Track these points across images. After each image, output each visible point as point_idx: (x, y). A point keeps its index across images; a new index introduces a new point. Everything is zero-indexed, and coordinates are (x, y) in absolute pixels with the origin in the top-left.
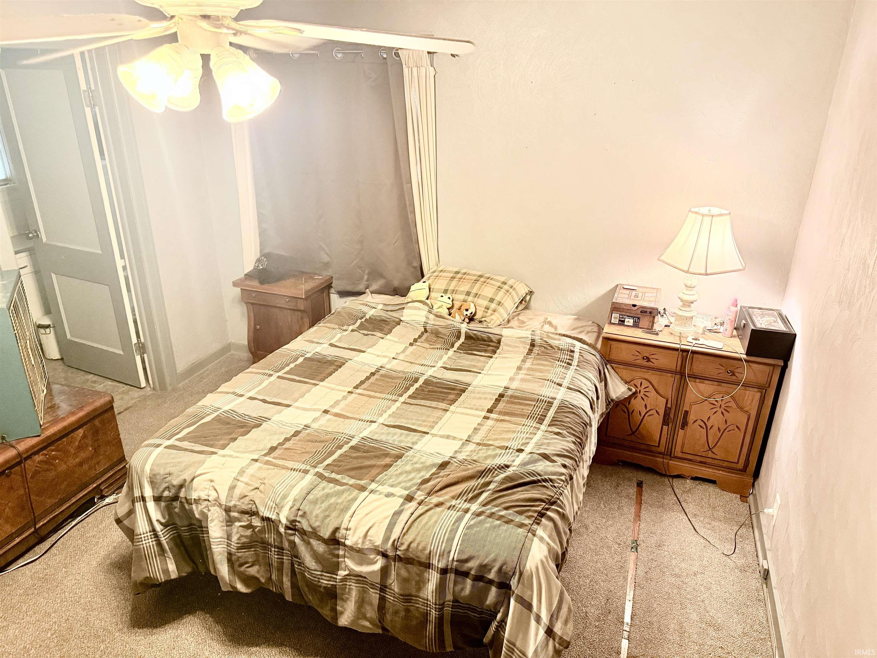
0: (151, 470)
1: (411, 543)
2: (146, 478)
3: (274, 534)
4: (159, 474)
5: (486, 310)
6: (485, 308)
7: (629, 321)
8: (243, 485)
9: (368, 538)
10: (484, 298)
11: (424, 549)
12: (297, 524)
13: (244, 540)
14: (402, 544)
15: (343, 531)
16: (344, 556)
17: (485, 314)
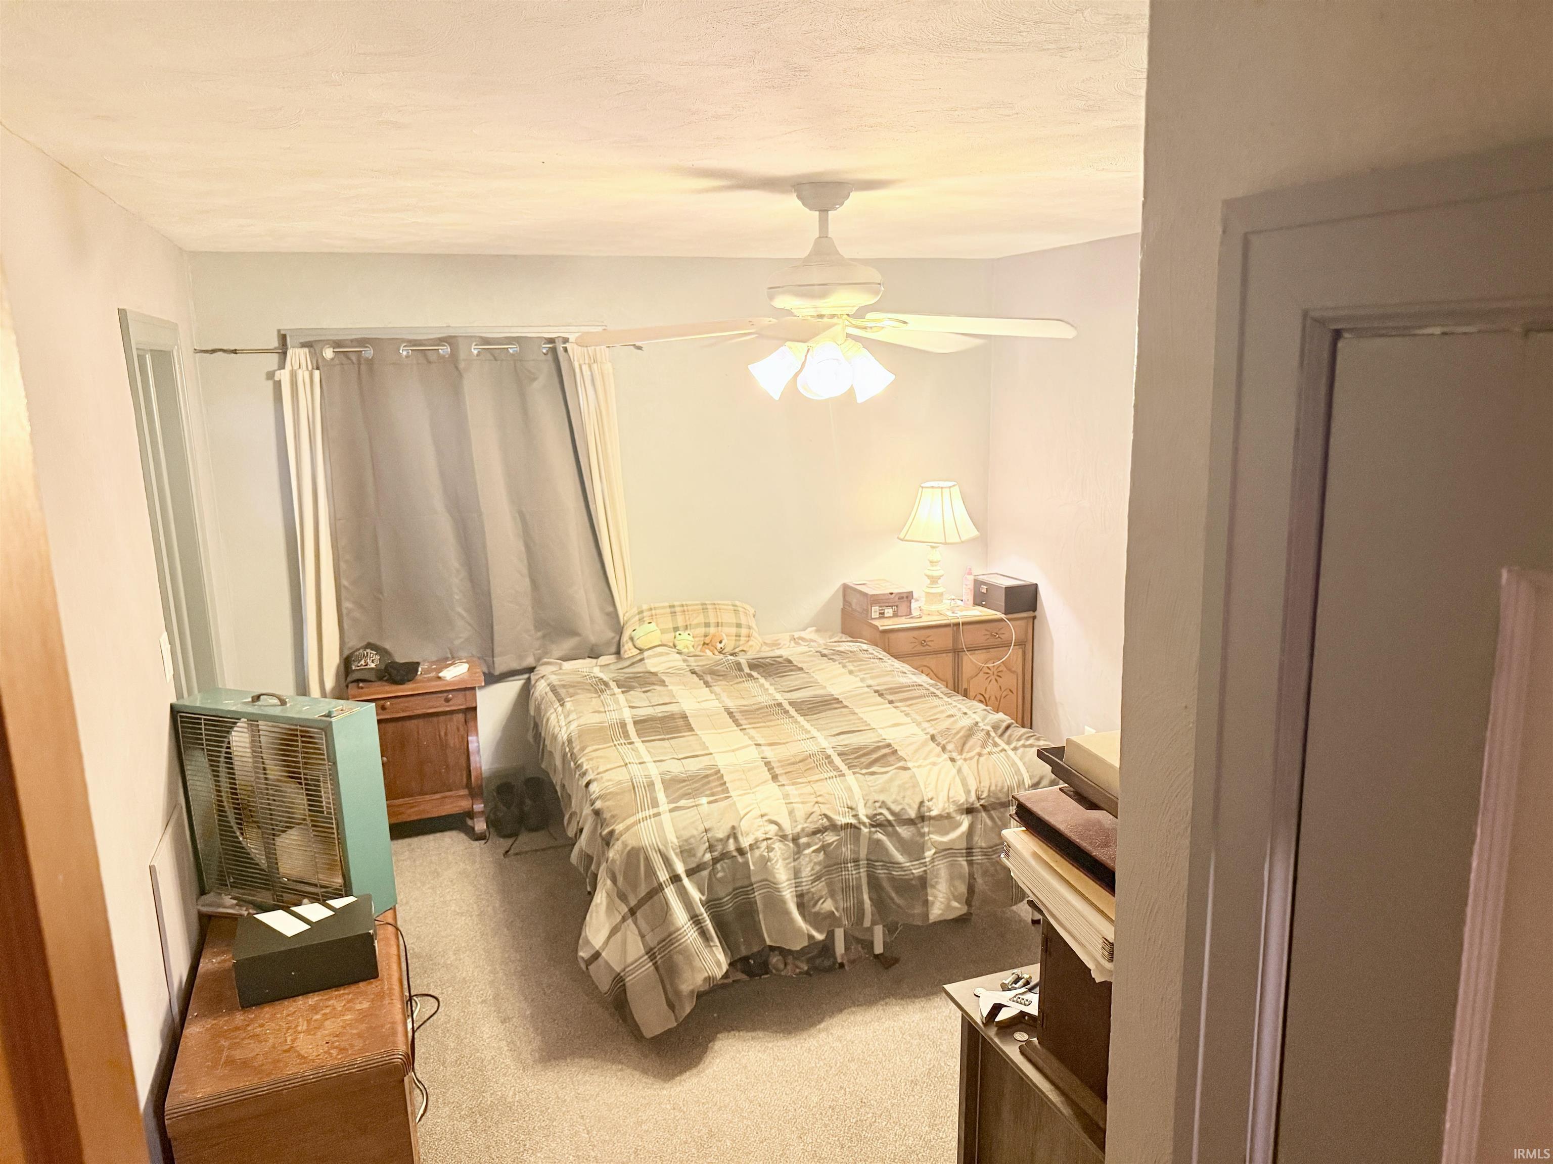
0: (677, 838)
1: (990, 787)
2: (674, 850)
3: (850, 844)
4: (693, 836)
5: (737, 638)
6: (736, 636)
7: (889, 612)
8: (800, 806)
9: (951, 800)
10: (729, 625)
11: (1003, 788)
12: (878, 817)
13: (818, 868)
14: (983, 792)
15: (927, 803)
16: (929, 833)
17: (738, 643)
